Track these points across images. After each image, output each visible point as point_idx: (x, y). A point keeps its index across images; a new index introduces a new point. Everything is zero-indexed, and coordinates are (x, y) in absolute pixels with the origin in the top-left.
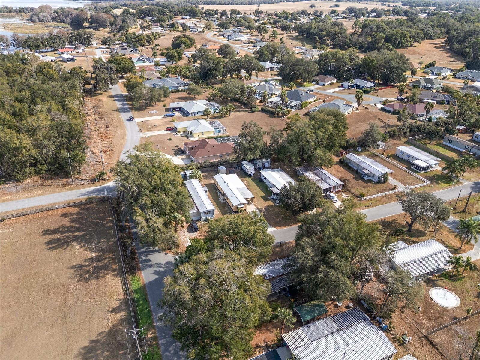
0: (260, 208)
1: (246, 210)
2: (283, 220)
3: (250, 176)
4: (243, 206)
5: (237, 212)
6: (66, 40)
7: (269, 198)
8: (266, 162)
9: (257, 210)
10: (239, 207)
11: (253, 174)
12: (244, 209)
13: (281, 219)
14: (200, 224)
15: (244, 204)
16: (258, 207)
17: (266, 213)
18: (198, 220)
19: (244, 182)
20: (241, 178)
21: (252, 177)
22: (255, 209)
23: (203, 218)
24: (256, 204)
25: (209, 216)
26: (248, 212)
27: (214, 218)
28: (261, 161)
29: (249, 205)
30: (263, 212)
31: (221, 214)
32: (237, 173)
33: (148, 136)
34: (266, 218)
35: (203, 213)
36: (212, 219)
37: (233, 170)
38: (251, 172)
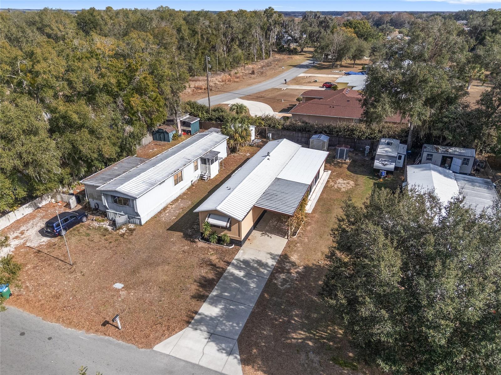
1: (237, 243)
9: (272, 263)
11: (389, 172)
16: (289, 254)
17: (287, 286)
18: (104, 214)
19: (345, 182)
20: (349, 173)
21: (381, 180)
22: (271, 254)
23: (111, 213)
24: (298, 245)
25: (126, 214)
26: (241, 252)
27: (141, 224)
28: (441, 149)
29: (273, 236)
30: (283, 276)
31: (172, 224)
32: (354, 162)
33: (285, 89)
34: (265, 303)
35: (106, 193)
36: (132, 226)
37: (343, 148)
38: (384, 165)
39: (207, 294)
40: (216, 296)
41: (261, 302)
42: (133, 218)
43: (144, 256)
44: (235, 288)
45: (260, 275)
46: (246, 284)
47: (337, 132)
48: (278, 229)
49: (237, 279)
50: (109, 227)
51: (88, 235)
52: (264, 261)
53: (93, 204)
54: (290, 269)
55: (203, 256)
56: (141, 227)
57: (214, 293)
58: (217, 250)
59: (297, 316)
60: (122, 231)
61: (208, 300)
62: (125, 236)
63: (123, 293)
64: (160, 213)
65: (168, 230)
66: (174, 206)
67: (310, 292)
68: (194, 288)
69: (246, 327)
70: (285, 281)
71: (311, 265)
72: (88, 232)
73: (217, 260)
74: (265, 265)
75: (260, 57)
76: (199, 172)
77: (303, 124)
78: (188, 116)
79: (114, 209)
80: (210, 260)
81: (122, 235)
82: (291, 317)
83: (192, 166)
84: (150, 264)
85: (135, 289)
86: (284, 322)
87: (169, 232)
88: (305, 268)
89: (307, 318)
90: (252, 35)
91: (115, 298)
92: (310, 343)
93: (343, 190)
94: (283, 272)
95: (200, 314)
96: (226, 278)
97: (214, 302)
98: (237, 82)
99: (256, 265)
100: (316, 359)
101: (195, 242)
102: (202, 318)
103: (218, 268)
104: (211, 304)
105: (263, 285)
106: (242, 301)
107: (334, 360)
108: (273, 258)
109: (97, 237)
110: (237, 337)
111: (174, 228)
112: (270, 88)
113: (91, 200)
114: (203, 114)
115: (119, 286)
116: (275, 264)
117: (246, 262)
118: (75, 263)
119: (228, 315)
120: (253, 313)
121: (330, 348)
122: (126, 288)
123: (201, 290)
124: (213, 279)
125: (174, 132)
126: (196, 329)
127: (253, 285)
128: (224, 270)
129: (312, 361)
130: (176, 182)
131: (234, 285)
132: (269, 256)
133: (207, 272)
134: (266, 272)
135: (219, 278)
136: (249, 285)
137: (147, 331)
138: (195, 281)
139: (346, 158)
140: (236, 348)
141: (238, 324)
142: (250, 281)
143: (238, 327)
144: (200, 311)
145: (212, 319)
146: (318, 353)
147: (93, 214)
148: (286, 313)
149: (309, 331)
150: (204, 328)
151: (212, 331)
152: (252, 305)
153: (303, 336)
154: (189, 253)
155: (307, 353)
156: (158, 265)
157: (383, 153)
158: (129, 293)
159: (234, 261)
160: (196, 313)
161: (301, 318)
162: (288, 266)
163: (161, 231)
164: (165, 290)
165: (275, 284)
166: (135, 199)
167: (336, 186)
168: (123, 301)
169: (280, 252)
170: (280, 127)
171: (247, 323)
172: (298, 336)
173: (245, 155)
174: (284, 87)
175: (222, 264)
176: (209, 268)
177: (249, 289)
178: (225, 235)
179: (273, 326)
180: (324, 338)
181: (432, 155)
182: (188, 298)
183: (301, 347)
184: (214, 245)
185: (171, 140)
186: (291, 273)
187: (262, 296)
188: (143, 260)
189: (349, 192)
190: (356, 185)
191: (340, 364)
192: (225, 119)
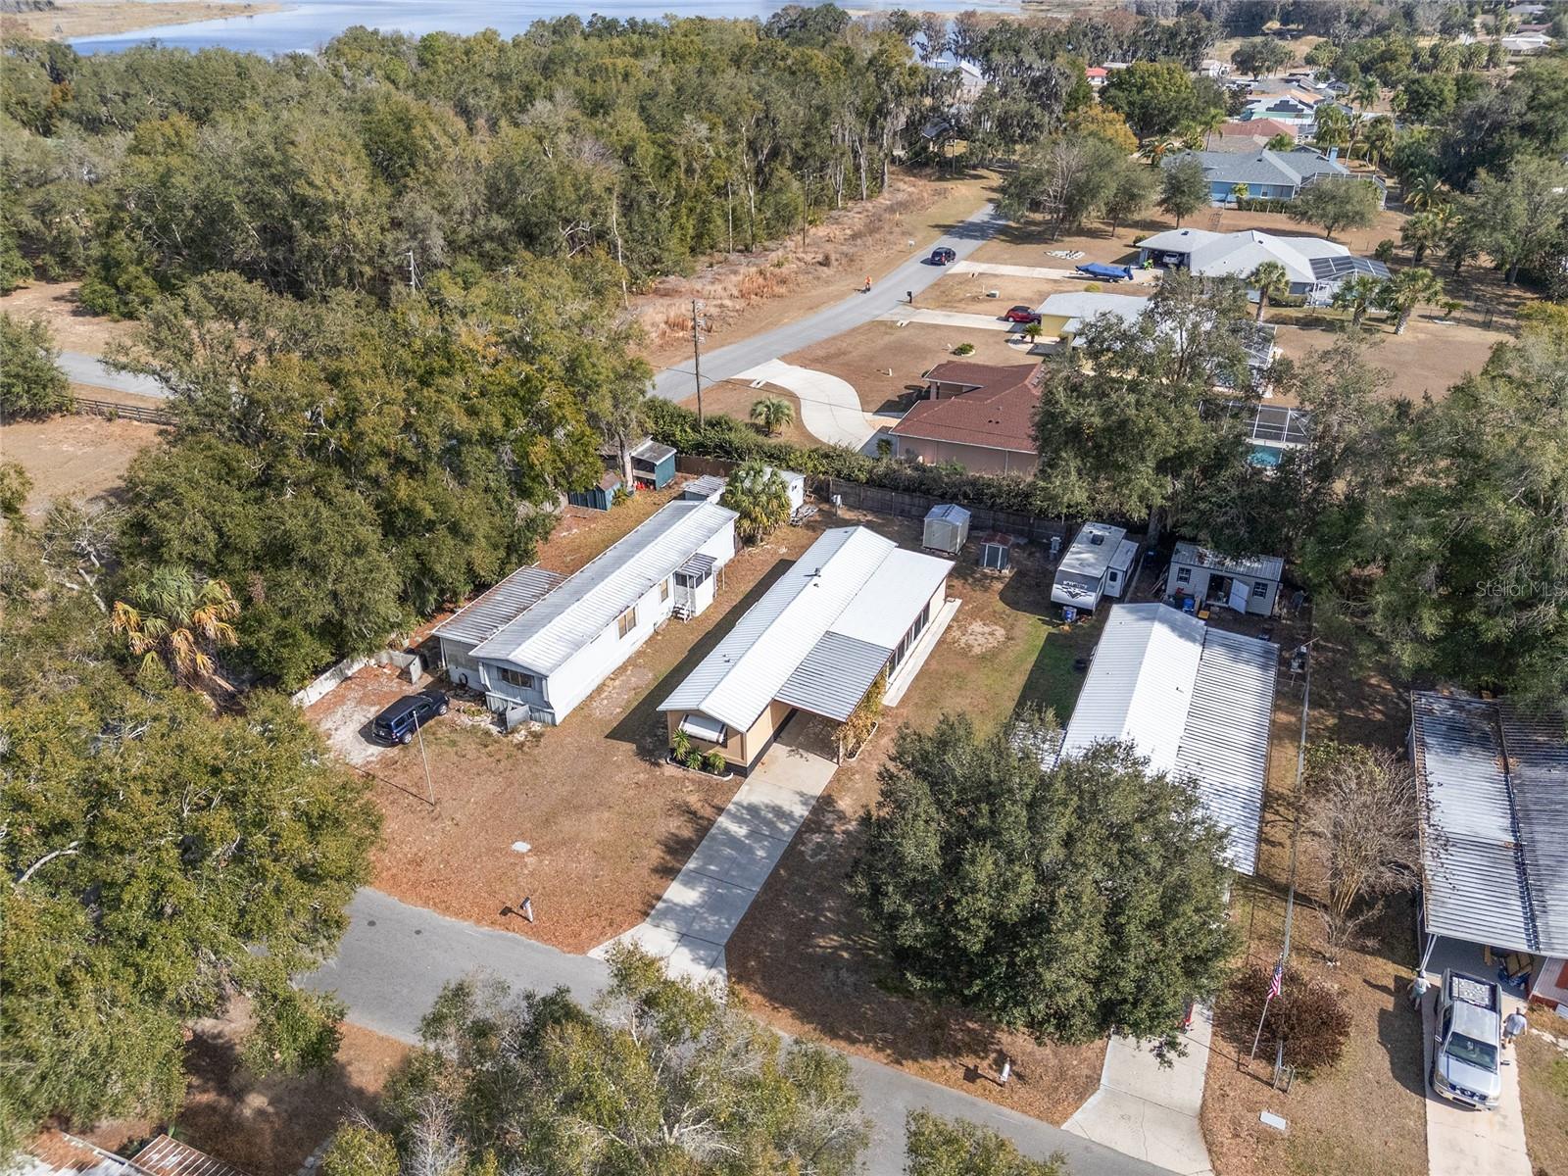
0: (845, 803)
1: (741, 771)
2: (862, 964)
3: (1058, 612)
4: (712, 735)
6: (1113, 45)
8: (1245, 577)
9: (801, 812)
10: (690, 728)
12: (724, 756)
13: (855, 952)
14: (465, 720)
15: (726, 729)
16: (835, 796)
17: (823, 857)
18: (480, 697)
19: (987, 629)
20: (1000, 606)
21: (1066, 628)
22: (802, 794)
23: (496, 697)
24: (857, 776)
25: (526, 702)
26: (745, 788)
27: (554, 724)
28: (1210, 557)
29: (811, 756)
30: (817, 838)
31: (615, 724)
32: (1018, 575)
33: (905, 323)
34: (779, 886)
35: (488, 663)
36: (536, 727)
37: (995, 545)
38: (1073, 596)
39: (680, 866)
40: (695, 871)
41: (773, 884)
42: (539, 711)
43: (564, 791)
44: (729, 858)
45: (776, 835)
46: (750, 850)
47: (993, 496)
48: (822, 740)
49: (732, 841)
50: (492, 726)
51: (454, 743)
52: (786, 807)
53: (456, 674)
54: (832, 825)
55: (672, 795)
56: (556, 730)
57: (691, 865)
58: (700, 783)
59: (830, 909)
60: (519, 737)
61: (680, 876)
62: (525, 749)
63: (531, 860)
64: (590, 697)
65: (610, 736)
66: (617, 682)
68: (656, 854)
69: (741, 925)
70: (820, 847)
71: (874, 819)
72: (454, 736)
73: (700, 804)
74: (788, 817)
75: (854, 195)
76: (670, 603)
77: (915, 474)
78: (649, 443)
79: (502, 692)
80: (686, 804)
81: (520, 746)
82: (820, 911)
83: (656, 592)
84: (576, 808)
85: (551, 854)
86: (807, 920)
87: (610, 741)
88: (861, 823)
89: (848, 914)
90: (831, 137)
91: (518, 869)
92: (846, 955)
93: (977, 650)
94: (819, 831)
95: (665, 901)
96: (714, 838)
97: (690, 881)
98: (781, 296)
99: (770, 815)
100: (851, 979)
101: (658, 765)
102: (667, 908)
103: (702, 818)
104: (685, 883)
105: (779, 853)
106: (739, 881)
107: (879, 982)
108: (805, 803)
109: (471, 748)
110: (725, 941)
111: (618, 733)
112: (867, 319)
113: (451, 667)
115: (522, 847)
116: (806, 813)
117: (753, 810)
118: (438, 801)
119: (714, 904)
120: (755, 902)
121: (876, 965)
122: (536, 850)
123: (668, 858)
124: (690, 840)
125: (617, 486)
126: (658, 926)
127: (760, 853)
128: (712, 822)
129: (844, 984)
130: (623, 632)
131: (728, 851)
132: (797, 798)
133: (679, 827)
134: (787, 828)
135: (701, 838)
136: (754, 853)
137: (576, 927)
138: (658, 842)
139: (1003, 567)
140: (722, 957)
141: (728, 920)
142: (756, 845)
143: (726, 924)
144: (665, 896)
145: (685, 909)
146: (856, 971)
147: (456, 696)
148: (814, 905)
149: (847, 937)
150: (671, 924)
151: (684, 930)
152: (756, 889)
153: (836, 944)
154: (646, 788)
155: (837, 970)
156: (590, 810)
157: (1073, 567)
158: (541, 861)
159: (731, 807)
160: (659, 898)
161: (838, 914)
162: (829, 819)
163: (595, 738)
164: (603, 858)
165: (802, 853)
166: (545, 677)
167: (963, 640)
168: (532, 874)
169: (818, 791)
170: (863, 477)
171: (745, 918)
172: (827, 942)
173: (776, 552)
174: (903, 316)
175: (708, 812)
176: (684, 818)
177: (753, 861)
178: (716, 756)
179: (788, 925)
180: (871, 949)
181: (1189, 571)
182: (645, 872)
183: (829, 961)
184: (694, 773)
185: (609, 505)
186: (833, 833)
187: (775, 873)
188: (562, 800)
189: (988, 657)
190: (1009, 638)
191: (887, 989)
192: (737, 449)
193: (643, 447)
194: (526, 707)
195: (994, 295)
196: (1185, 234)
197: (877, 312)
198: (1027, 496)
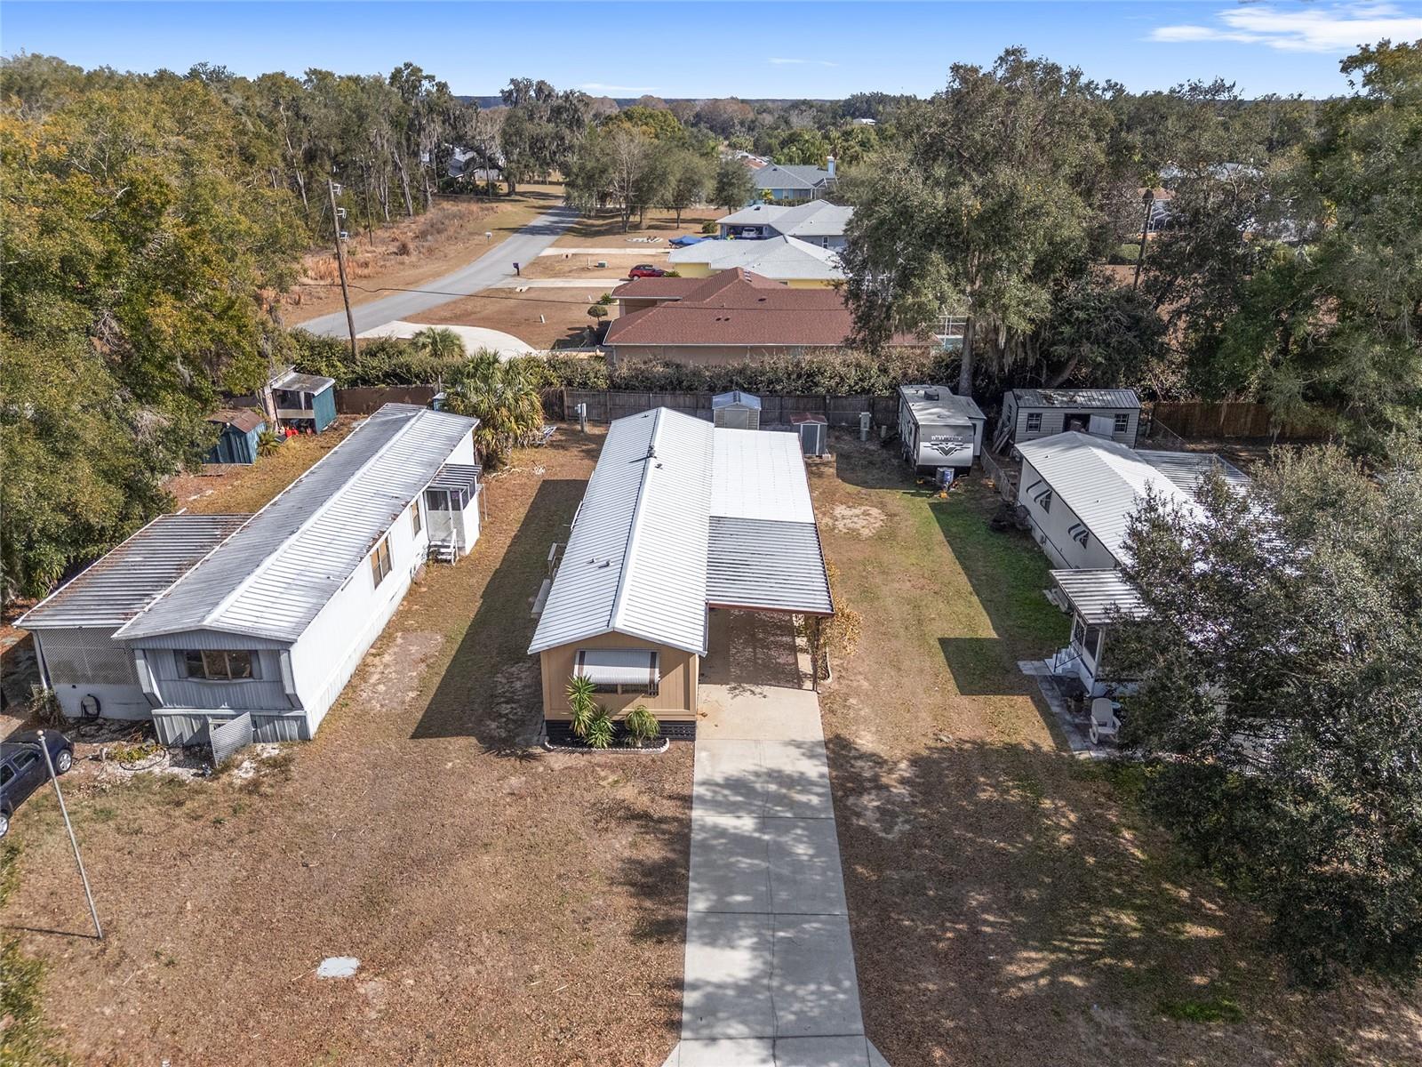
0: (866, 741)
1: (682, 731)
2: (1114, 987)
3: (924, 478)
4: (640, 674)
5: (564, 735)
7: (1028, 667)
8: (1104, 409)
9: (815, 769)
10: (594, 673)
11: (960, 471)
12: (654, 710)
13: (1086, 966)
14: (114, 770)
15: (659, 654)
16: (844, 733)
17: (901, 827)
18: (142, 729)
19: (857, 511)
20: (850, 488)
22: (799, 745)
23: (175, 720)
24: (853, 701)
25: (239, 710)
26: (701, 756)
27: (304, 737)
28: (1059, 398)
29: (767, 690)
30: (870, 801)
31: (419, 715)
32: (843, 457)
33: (524, 289)
34: (874, 894)
35: (153, 648)
36: (271, 750)
37: (811, 422)
38: (946, 453)
39: (680, 913)
40: (711, 912)
41: (857, 894)
42: (270, 719)
43: (382, 839)
44: (755, 874)
45: (803, 814)
46: (781, 852)
48: (766, 666)
49: (741, 843)
50: (176, 770)
51: (106, 815)
52: (788, 768)
53: (71, 699)
54: (875, 778)
55: (589, 797)
56: (311, 747)
57: (699, 904)
58: (623, 766)
59: (985, 908)
60: (245, 772)
61: (692, 932)
62: (264, 789)
63: (372, 987)
64: (350, 686)
65: (413, 737)
66: (387, 658)
67: (977, 828)
68: (623, 907)
69: (863, 984)
70: (887, 816)
71: (925, 753)
72: (100, 803)
73: (645, 799)
74: (801, 782)
75: (399, 210)
76: (423, 540)
77: (670, 371)
78: (293, 375)
79: (187, 703)
80: (621, 804)
81: (253, 787)
82: (972, 918)
83: (406, 516)
84: (420, 863)
85: (411, 962)
86: (961, 937)
87: (424, 742)
88: (915, 761)
89: (1018, 904)
91: (352, 1013)
92: (1078, 982)
93: (865, 532)
94: (867, 790)
95: (694, 987)
96: (705, 847)
97: (719, 928)
99: (773, 787)
100: (1121, 1022)
101: (534, 757)
102: (708, 997)
103: (661, 820)
104: (712, 941)
105: (832, 840)
106: (803, 907)
107: (1167, 1009)
108: (812, 756)
109: (149, 815)
110: (859, 1026)
111: (432, 725)
112: (480, 288)
113: (62, 689)
114: (333, 366)
115: (338, 967)
116: (825, 770)
117: (735, 784)
118: (110, 928)
119: (788, 961)
120: (856, 934)
121: (1134, 979)
122: (373, 965)
123: (648, 904)
124: (669, 863)
125: (261, 429)
126: (713, 1040)
127: (802, 850)
128: (686, 824)
129: (1115, 1032)
130: (379, 577)
131: (745, 863)
132: (794, 751)
133: (634, 845)
134: (815, 800)
135: (686, 854)
136: (790, 854)
138: (613, 881)
139: (822, 451)
141: (836, 982)
142: (786, 839)
143: (837, 992)
144: (690, 975)
145: (743, 990)
146: (1116, 1004)
147: (82, 737)
148: (952, 908)
149: (1045, 944)
150: (737, 1028)
151: (769, 1031)
152: (841, 911)
153: (1042, 966)
154: (536, 797)
155: (1086, 1013)
156: (450, 857)
158: (397, 983)
159: (698, 790)
160: (679, 985)
161: (1002, 913)
162: (864, 768)
163: (395, 743)
164: (525, 939)
165: (865, 830)
166: (287, 645)
167: (840, 524)
168: (388, 1016)
169: (818, 734)
170: (602, 384)
172: (1028, 967)
173: (531, 475)
174: (521, 285)
175: (668, 809)
176: (632, 828)
177: (798, 866)
178: (639, 714)
179: (940, 958)
180: (1101, 955)
181: (1039, 415)
182: (622, 942)
183: (1056, 1002)
184: (603, 755)
185: (254, 456)
186: (887, 787)
187: (850, 878)
188: (385, 856)
189: (885, 537)
190: (891, 516)
191: (1192, 1017)
192: (417, 377)
193: (285, 378)
194: (246, 718)
195: (602, 266)
196: (758, 209)
197: (489, 283)
198: (810, 375)
